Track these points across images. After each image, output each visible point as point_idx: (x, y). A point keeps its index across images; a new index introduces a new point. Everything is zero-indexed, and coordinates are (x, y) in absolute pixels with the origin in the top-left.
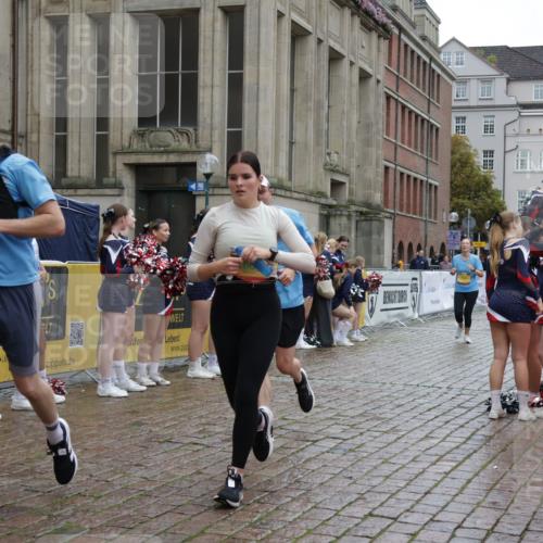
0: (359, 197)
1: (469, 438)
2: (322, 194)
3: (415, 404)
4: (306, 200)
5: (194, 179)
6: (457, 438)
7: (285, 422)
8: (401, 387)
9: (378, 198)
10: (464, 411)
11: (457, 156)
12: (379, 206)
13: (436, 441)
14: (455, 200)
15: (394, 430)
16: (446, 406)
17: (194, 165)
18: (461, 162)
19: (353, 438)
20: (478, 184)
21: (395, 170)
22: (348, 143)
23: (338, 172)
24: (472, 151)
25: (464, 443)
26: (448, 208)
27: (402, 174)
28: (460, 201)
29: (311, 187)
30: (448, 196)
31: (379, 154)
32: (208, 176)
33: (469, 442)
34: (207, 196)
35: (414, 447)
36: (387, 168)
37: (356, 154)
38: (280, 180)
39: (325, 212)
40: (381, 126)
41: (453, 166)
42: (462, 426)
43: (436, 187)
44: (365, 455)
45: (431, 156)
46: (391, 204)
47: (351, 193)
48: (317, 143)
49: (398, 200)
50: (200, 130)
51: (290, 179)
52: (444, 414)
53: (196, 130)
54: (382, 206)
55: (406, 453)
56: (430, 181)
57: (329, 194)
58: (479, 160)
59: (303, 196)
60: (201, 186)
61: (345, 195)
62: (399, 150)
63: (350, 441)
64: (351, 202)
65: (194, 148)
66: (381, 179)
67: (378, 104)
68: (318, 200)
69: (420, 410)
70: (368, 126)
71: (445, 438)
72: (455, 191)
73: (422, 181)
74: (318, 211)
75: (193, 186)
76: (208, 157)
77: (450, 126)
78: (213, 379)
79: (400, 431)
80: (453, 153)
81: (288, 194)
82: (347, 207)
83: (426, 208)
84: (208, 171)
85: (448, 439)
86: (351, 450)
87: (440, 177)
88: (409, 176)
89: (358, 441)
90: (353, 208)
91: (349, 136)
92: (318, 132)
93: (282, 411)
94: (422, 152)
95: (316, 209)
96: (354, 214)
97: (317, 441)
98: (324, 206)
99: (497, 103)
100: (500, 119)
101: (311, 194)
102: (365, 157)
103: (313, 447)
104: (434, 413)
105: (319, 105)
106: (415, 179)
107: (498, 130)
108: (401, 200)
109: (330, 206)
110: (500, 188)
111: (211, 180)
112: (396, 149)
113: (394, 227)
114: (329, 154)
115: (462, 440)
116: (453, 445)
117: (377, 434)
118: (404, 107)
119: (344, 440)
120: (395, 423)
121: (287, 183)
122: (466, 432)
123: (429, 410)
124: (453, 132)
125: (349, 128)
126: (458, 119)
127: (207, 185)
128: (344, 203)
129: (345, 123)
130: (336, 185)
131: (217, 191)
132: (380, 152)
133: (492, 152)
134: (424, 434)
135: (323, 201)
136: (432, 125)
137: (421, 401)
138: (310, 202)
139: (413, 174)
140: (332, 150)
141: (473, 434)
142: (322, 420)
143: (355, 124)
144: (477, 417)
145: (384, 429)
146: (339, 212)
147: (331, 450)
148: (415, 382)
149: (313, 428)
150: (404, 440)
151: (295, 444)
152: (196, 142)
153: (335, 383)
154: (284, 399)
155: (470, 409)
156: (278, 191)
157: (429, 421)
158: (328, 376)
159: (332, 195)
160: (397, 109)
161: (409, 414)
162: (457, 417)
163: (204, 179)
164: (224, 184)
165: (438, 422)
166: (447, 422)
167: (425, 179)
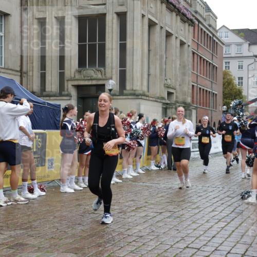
0: (180, 100)
1: (233, 211)
2: (163, 98)
3: (207, 195)
4: (156, 101)
6: (227, 211)
7: (147, 204)
8: (201, 187)
9: (189, 100)
10: (230, 198)
11: (226, 80)
12: (189, 103)
13: (217, 213)
14: (225, 100)
15: (198, 207)
16: (222, 196)
17: (104, 85)
18: (228, 83)
19: (178, 211)
20: (236, 93)
21: (197, 86)
22: (175, 75)
23: (170, 88)
24: (233, 78)
25: (231, 213)
26: (222, 104)
27: (200, 88)
28: (228, 101)
29: (158, 95)
30: (222, 98)
31: (189, 80)
32: (110, 90)
33: (233, 213)
35: (207, 216)
36: (193, 86)
38: (144, 92)
39: (165, 107)
40: (190, 66)
41: (224, 85)
42: (229, 206)
43: (216, 94)
44: (184, 219)
45: (214, 80)
46: (195, 103)
47: (177, 97)
48: (161, 75)
49: (198, 100)
50: (107, 69)
51: (148, 91)
52: (221, 200)
53: (105, 69)
54: (191, 103)
55: (204, 218)
56: (213, 92)
57: (166, 98)
58: (236, 82)
59: (154, 99)
61: (174, 98)
62: (198, 77)
63: (177, 213)
64: (177, 102)
65: (104, 77)
66: (190, 91)
67: (188, 56)
68: (161, 101)
69: (210, 198)
70: (184, 67)
71: (221, 211)
72: (225, 96)
73: (209, 92)
76: (111, 82)
77: (222, 66)
79: (200, 208)
80: (224, 78)
81: (147, 98)
82: (175, 104)
83: (211, 104)
84: (110, 88)
85: (223, 211)
86: (178, 217)
87: (218, 90)
88: (203, 90)
89: (181, 213)
91: (175, 71)
92: (161, 69)
93: (145, 199)
94: (209, 78)
95: (160, 105)
97: (162, 213)
98: (164, 104)
99: (244, 55)
100: (246, 62)
101: (158, 98)
102: (183, 81)
103: (160, 215)
104: (216, 200)
105: (161, 57)
106: (206, 91)
107: (245, 67)
108: (200, 100)
109: (167, 104)
110: (246, 95)
111: (112, 92)
113: (197, 113)
114: (166, 80)
115: (229, 212)
116: (226, 215)
117: (189, 209)
118: (201, 58)
119: (175, 212)
120: (198, 204)
121: (147, 93)
122: (231, 208)
123: (214, 198)
124: (224, 69)
125: (176, 67)
126: (226, 63)
128: (173, 102)
129: (173, 66)
130: (170, 94)
131: (114, 97)
132: (190, 78)
133: (242, 78)
134: (212, 209)
135: (164, 101)
136: (214, 66)
137: (211, 194)
138: (158, 102)
139: (205, 89)
140: (168, 78)
141: (235, 209)
142: (164, 203)
143: (178, 66)
144: (236, 201)
145: (193, 207)
146: (171, 107)
147: (169, 217)
148: (208, 185)
149: (160, 207)
150: (202, 212)
151: (152, 214)
152: (105, 74)
153: (170, 186)
154: (146, 193)
155: (233, 198)
156: (143, 97)
157: (214, 203)
158: (167, 182)
159: (168, 99)
160: (197, 59)
161: (205, 200)
162: (227, 201)
163: (108, 91)
164: (118, 94)
165: (218, 204)
166: (223, 204)
167: (211, 91)
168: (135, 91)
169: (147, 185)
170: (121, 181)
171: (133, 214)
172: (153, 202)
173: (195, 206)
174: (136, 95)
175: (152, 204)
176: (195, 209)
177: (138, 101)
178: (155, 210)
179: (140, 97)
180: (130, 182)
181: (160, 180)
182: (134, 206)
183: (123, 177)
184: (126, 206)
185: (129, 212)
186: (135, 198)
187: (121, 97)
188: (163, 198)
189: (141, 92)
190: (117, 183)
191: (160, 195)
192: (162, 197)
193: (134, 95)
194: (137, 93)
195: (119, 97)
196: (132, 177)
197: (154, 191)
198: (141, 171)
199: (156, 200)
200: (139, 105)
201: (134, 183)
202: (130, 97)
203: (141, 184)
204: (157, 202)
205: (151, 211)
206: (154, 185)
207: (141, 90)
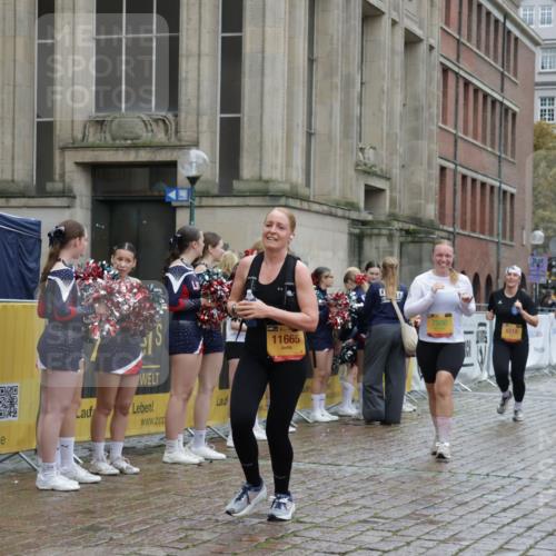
0: (405, 209)
2: (352, 206)
3: (484, 501)
4: (331, 214)
5: (174, 185)
7: (301, 527)
8: (464, 478)
9: (430, 211)
10: (553, 512)
12: (432, 221)
14: (539, 213)
15: (454, 538)
16: (528, 506)
17: (173, 165)
18: (547, 161)
19: (396, 549)
21: (455, 171)
22: (388, 134)
23: (375, 174)
26: (529, 225)
27: (464, 177)
28: (547, 214)
29: (336, 196)
30: (530, 208)
31: (432, 150)
32: (193, 180)
34: (191, 207)
36: (443, 169)
37: (400, 150)
38: (294, 186)
39: (357, 231)
40: (434, 110)
41: (536, 166)
42: (551, 534)
43: (512, 195)
45: (505, 152)
46: (449, 219)
47: (393, 203)
48: (346, 134)
49: (458, 214)
50: (182, 115)
51: (308, 184)
52: (524, 516)
53: (176, 116)
54: (437, 222)
56: (504, 187)
57: (362, 205)
59: (325, 208)
60: (183, 194)
61: (385, 206)
62: (460, 143)
64: (393, 217)
65: (173, 141)
66: (435, 184)
67: (430, 80)
68: (347, 214)
69: (491, 510)
70: (417, 111)
71: (527, 551)
73: (492, 187)
74: (346, 230)
75: (172, 195)
76: (194, 153)
77: (532, 110)
78: (199, 465)
79: (464, 539)
80: (536, 147)
81: (305, 205)
82: (387, 223)
83: (498, 225)
84: (193, 173)
87: (517, 181)
88: (474, 180)
90: (397, 225)
91: (390, 123)
92: (346, 118)
94: (493, 146)
95: (344, 226)
96: (398, 234)
97: (346, 554)
98: (355, 222)
101: (338, 205)
102: (413, 153)
104: (511, 515)
105: (348, 83)
106: (483, 184)
108: (464, 213)
109: (364, 223)
111: (198, 186)
112: (456, 141)
114: (362, 150)
117: (430, 545)
118: (467, 84)
119: (385, 552)
120: (456, 529)
121: (303, 191)
123: (504, 510)
124: (537, 118)
125: (391, 113)
126: (543, 99)
127: (192, 193)
128: (383, 218)
129: (384, 107)
130: (372, 193)
131: (205, 201)
132: (435, 147)
134: (496, 545)
135: (354, 215)
136: (507, 109)
137: (493, 497)
138: (336, 216)
139: (480, 178)
140: (366, 143)
142: (353, 524)
143: (398, 108)
145: (441, 538)
146: (376, 231)
148: (484, 471)
149: (340, 536)
150: (468, 553)
152: (177, 132)
153: (371, 471)
156: (291, 202)
157: (504, 526)
158: (361, 461)
159: (366, 208)
160: (457, 87)
161: (475, 516)
162: (543, 521)
163: (187, 183)
164: (215, 191)
165: (516, 528)
166: (530, 528)
167: (497, 184)
168: (267, 182)
172: (318, 520)
173: (448, 534)
174: (268, 195)
175: (317, 526)
176: (445, 541)
178: (324, 545)
179: (283, 201)
181: (340, 455)
182: (262, 531)
183: (230, 443)
185: (247, 551)
186: (264, 509)
187: (226, 201)
188: (347, 509)
189: (287, 187)
190: (211, 461)
191: (342, 499)
192: (347, 504)
193: (264, 194)
194: (273, 188)
195: (218, 202)
197: (322, 489)
199: (328, 515)
202: (252, 201)
204: (331, 519)
205: (314, 547)
206: (323, 468)
207: (286, 181)
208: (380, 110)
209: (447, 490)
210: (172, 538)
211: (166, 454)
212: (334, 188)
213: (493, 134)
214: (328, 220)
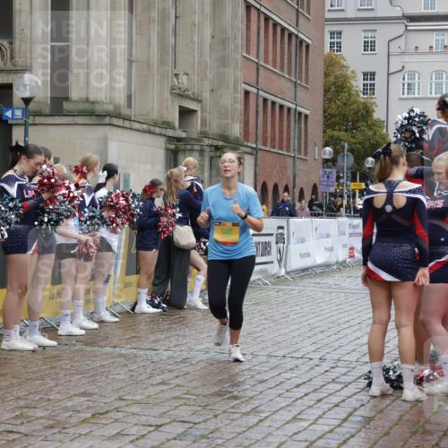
0: (214, 129)
1: (345, 420)
2: (168, 125)
3: (281, 379)
4: (150, 132)
5: (10, 105)
6: (332, 419)
7: (123, 403)
8: (264, 359)
9: (236, 130)
10: (339, 387)
11: (332, 79)
12: (237, 138)
13: (305, 424)
14: (329, 132)
15: (255, 411)
16: (318, 382)
17: (9, 87)
18: (336, 87)
19: (205, 421)
20: (356, 113)
21: (257, 94)
22: (199, 63)
23: (188, 97)
24: (349, 73)
25: (339, 426)
26: (320, 142)
27: (265, 100)
28: (336, 133)
29: (155, 116)
30: (321, 128)
31: (237, 76)
32: (27, 101)
33: (345, 424)
34: (26, 125)
35: (279, 432)
36: (247, 93)
37: (210, 76)
38: (117, 107)
39: (173, 147)
40: (239, 42)
41: (326, 91)
42: (337, 406)
43: (306, 116)
44: (220, 441)
45: (300, 79)
46: (252, 137)
47: (204, 122)
48: (162, 62)
49: (260, 132)
50: (17, 43)
51: (129, 106)
52: (315, 391)
53: (11, 44)
54: (242, 139)
55: (270, 439)
56: (299, 109)
57: (177, 124)
58: (358, 84)
59: (145, 126)
60: (19, 113)
61: (197, 125)
62: (261, 70)
63: (202, 426)
64: (204, 135)
65: (9, 66)
66: (240, 106)
67: (235, 15)
68: (164, 131)
69: (286, 386)
70: (224, 42)
71: (317, 420)
72: (330, 121)
73: (289, 109)
74: (163, 145)
75: (9, 114)
76: (27, 77)
77: (323, 42)
78: (33, 351)
79: (262, 412)
80: (326, 75)
81: (127, 124)
82: (199, 140)
83: (294, 142)
84: (27, 95)
85: (321, 421)
86: (203, 437)
87: (311, 104)
88: (273, 103)
89: (211, 425)
90: (207, 141)
91: (201, 53)
92: (163, 47)
93: (118, 390)
94: (289, 73)
95: (161, 142)
96: (207, 149)
97: (160, 426)
98: (170, 139)
99: (379, 15)
100: (383, 34)
101: (155, 124)
102: (220, 80)
103: (156, 433)
104: (303, 390)
105: (163, 15)
106: (281, 107)
107: (381, 47)
108: (265, 131)
109: (179, 140)
110: (383, 118)
111: (32, 106)
112: (258, 69)
113: (256, 165)
114: (176, 75)
115: (337, 422)
116: (327, 429)
117: (235, 416)
118: (267, 19)
119: (195, 424)
120: (257, 403)
121: (125, 111)
122: (341, 413)
123: (298, 386)
124: (327, 49)
125: (201, 44)
126: (332, 33)
127: (26, 113)
128: (195, 136)
129: (196, 39)
130: (185, 113)
131: (39, 120)
132: (239, 73)
133: (373, 74)
134: (291, 416)
135: (170, 133)
136: (302, 41)
137: (288, 375)
138: (154, 133)
139: (279, 101)
140: (179, 70)
141: (350, 414)
142: (168, 400)
143: (208, 39)
144: (355, 394)
145: (244, 410)
146: (189, 147)
147: (179, 437)
148: (281, 353)
149: (157, 410)
150: (267, 423)
151: (134, 430)
152: (12, 58)
153: (185, 355)
154: (122, 374)
155: (347, 385)
156: (115, 121)
157: (297, 399)
158: (175, 346)
159: (180, 126)
160: (259, 21)
161: (273, 391)
162: (330, 394)
163: (22, 104)
164: (47, 111)
165: (307, 401)
166: (319, 401)
167: (293, 106)
168: (93, 103)
169: (124, 352)
170: (54, 343)
171: (84, 430)
172: (138, 398)
173: (249, 408)
174: (95, 115)
175: (137, 402)
176: (247, 414)
177: (101, 131)
178: (143, 419)
179: (107, 120)
180: (79, 347)
181: (158, 341)
182: (88, 408)
183: (61, 332)
184: (66, 409)
185: (75, 426)
186: (91, 388)
187: (57, 120)
188: (164, 388)
189: (110, 108)
190: (44, 347)
191: (158, 379)
192: (163, 383)
193: (91, 114)
194: (98, 109)
195: (50, 120)
196: (83, 332)
197: (142, 370)
198: (108, 317)
199: (147, 393)
200: (105, 141)
201: (89, 349)
202: (80, 120)
203: (108, 349)
204: (149, 397)
205: (134, 421)
206: (142, 352)
207: (111, 103)
208: (192, 41)
209: (249, 369)
210: (8, 416)
211: (4, 342)
212: (153, 109)
213: (290, 63)
214: (147, 136)
